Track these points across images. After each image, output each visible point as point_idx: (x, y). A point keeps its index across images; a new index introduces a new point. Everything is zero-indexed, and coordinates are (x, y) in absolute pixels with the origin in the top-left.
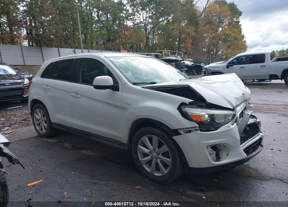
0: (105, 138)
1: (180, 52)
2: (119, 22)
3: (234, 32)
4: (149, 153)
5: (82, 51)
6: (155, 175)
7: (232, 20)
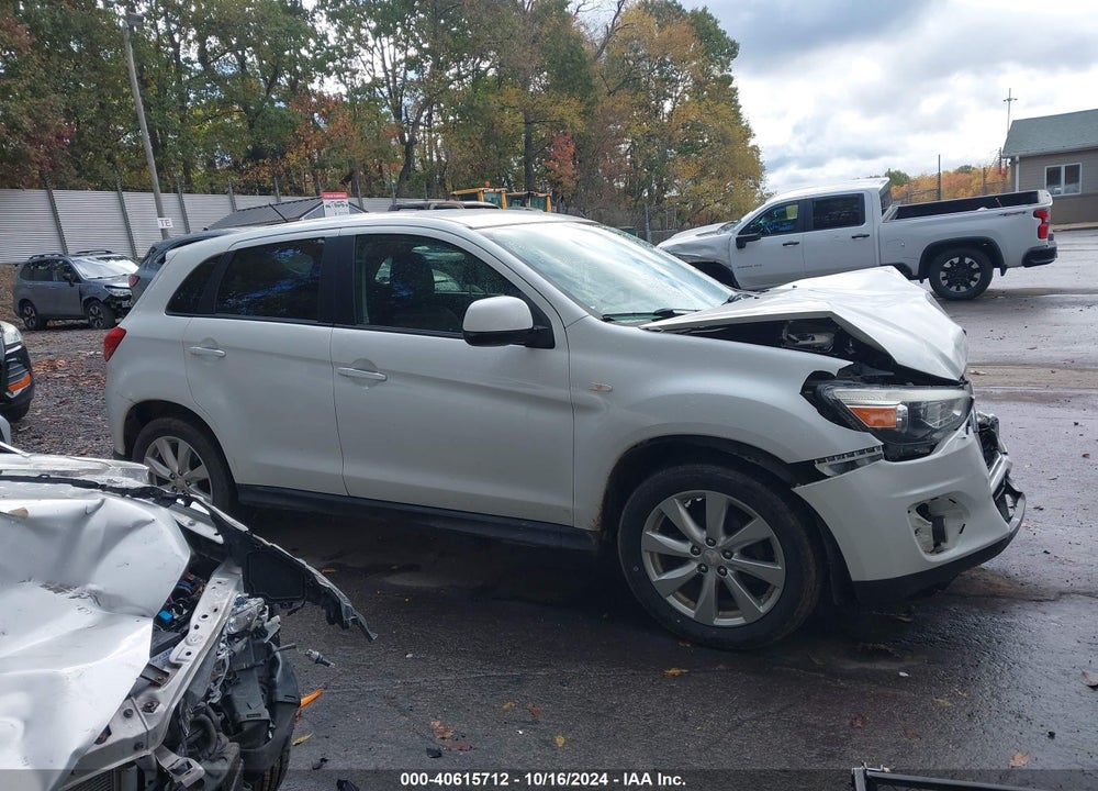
0: (480, 517)
1: (540, 195)
2: (293, 84)
3: (716, 115)
4: (689, 551)
5: (157, 200)
6: (718, 627)
7: (708, 74)
